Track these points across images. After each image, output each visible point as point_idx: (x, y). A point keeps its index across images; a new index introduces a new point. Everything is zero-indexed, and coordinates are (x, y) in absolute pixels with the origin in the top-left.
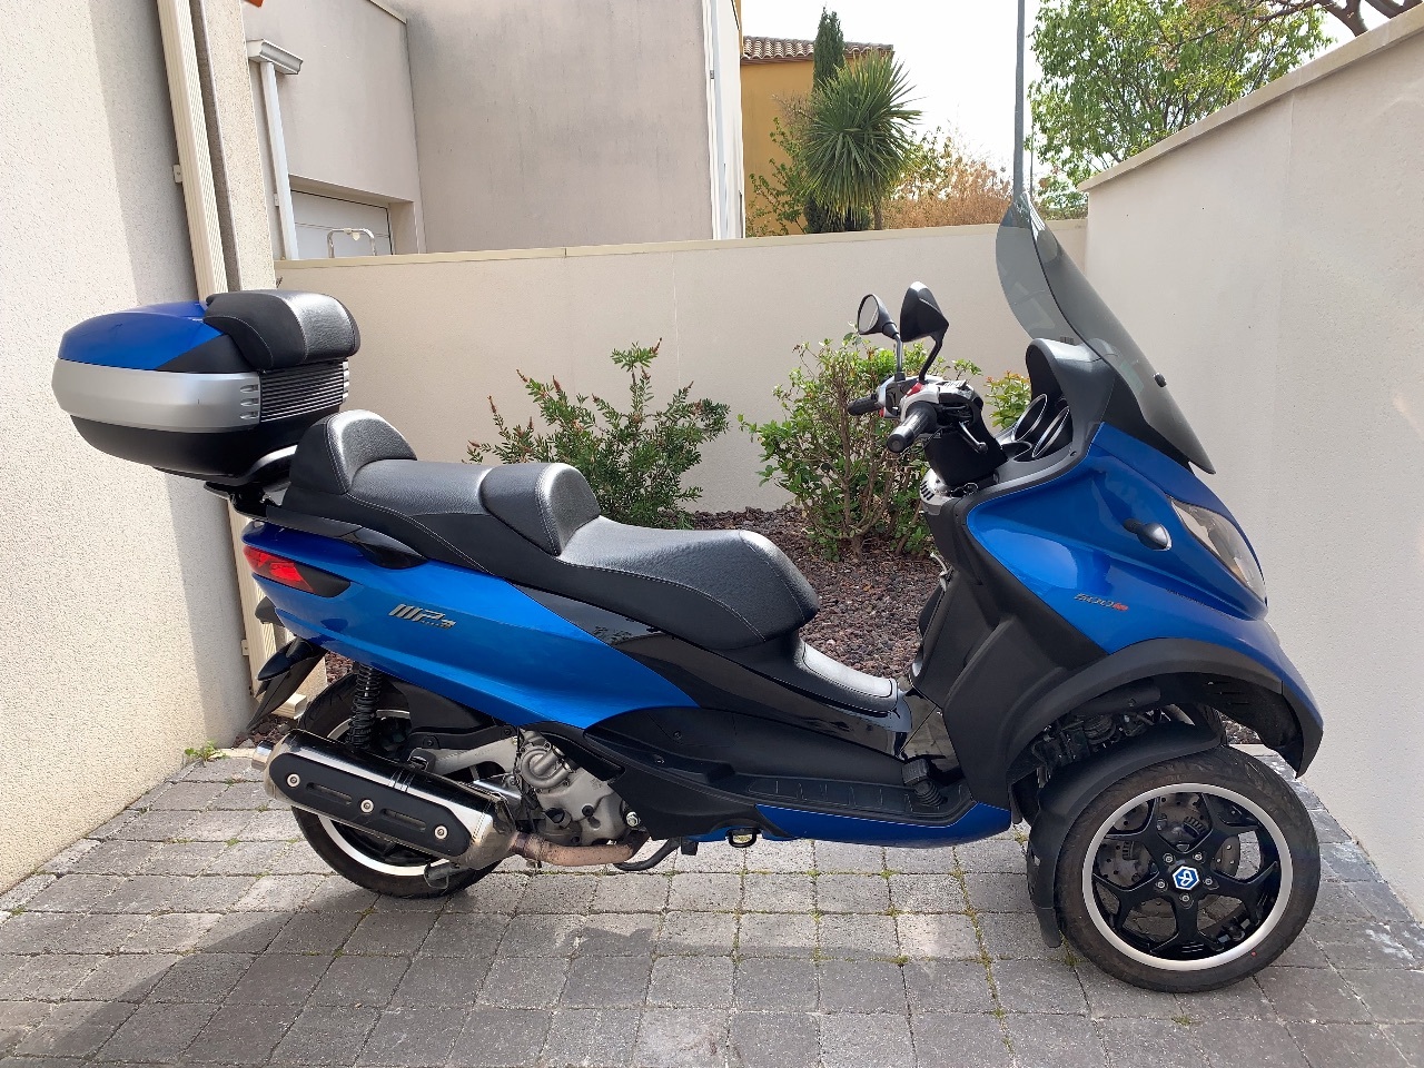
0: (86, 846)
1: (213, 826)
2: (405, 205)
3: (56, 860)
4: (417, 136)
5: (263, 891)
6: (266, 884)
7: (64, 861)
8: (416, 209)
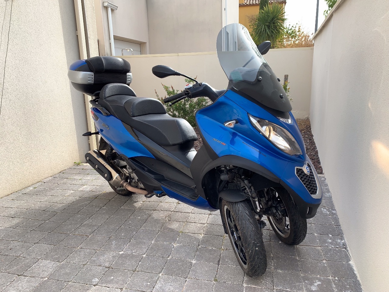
0: (51, 178)
1: (77, 176)
2: (144, 43)
3: (44, 180)
4: (148, 26)
5: (84, 188)
6: (85, 186)
7: (45, 180)
8: (147, 44)
